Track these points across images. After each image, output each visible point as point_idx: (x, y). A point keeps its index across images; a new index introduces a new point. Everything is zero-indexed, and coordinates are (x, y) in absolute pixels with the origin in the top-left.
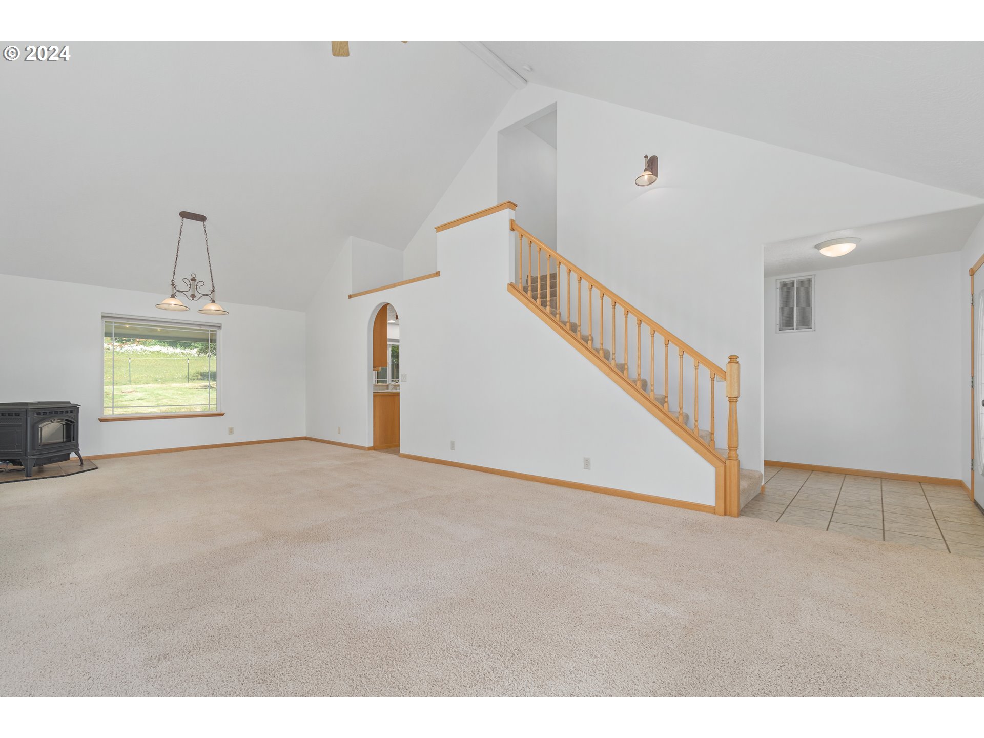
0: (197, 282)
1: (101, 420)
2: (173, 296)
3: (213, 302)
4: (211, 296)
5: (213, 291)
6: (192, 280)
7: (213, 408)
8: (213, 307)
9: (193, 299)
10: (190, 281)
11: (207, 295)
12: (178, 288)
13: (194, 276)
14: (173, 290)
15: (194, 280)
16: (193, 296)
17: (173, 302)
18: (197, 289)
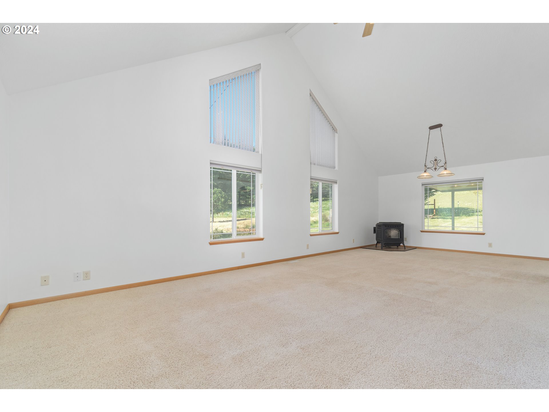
0: (437, 161)
1: (422, 231)
2: (425, 172)
3: (446, 169)
4: (444, 166)
5: (446, 163)
6: (435, 160)
7: (481, 230)
8: (445, 172)
9: (435, 171)
10: (434, 161)
11: (442, 166)
12: (427, 167)
13: (436, 158)
14: (425, 168)
15: (436, 160)
16: (435, 169)
17: (425, 174)
18: (437, 164)
